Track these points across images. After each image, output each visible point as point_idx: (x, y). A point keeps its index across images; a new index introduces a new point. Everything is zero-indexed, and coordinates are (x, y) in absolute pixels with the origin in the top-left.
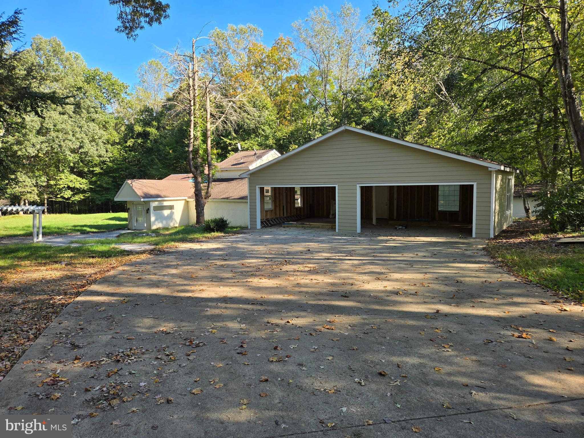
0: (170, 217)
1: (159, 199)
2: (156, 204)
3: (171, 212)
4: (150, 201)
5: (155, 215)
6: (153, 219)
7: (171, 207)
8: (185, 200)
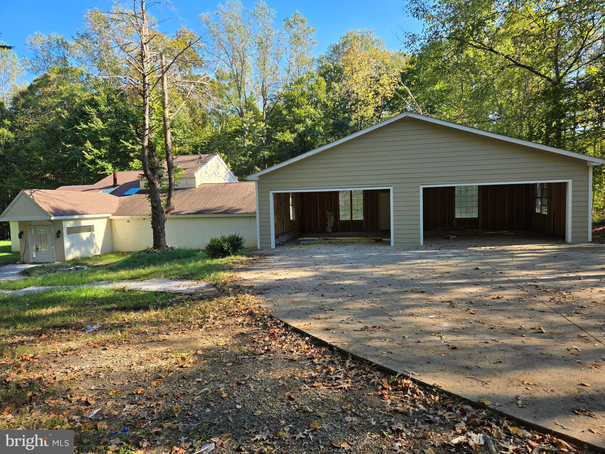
0: (90, 242)
1: (76, 217)
2: (70, 224)
3: (91, 235)
4: (61, 221)
5: (70, 239)
6: (67, 244)
7: (90, 229)
8: (108, 217)
